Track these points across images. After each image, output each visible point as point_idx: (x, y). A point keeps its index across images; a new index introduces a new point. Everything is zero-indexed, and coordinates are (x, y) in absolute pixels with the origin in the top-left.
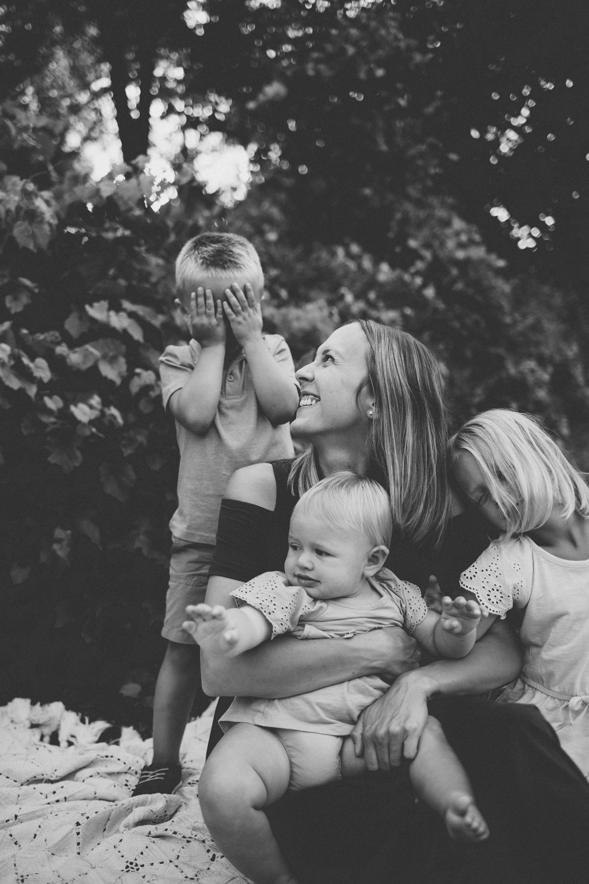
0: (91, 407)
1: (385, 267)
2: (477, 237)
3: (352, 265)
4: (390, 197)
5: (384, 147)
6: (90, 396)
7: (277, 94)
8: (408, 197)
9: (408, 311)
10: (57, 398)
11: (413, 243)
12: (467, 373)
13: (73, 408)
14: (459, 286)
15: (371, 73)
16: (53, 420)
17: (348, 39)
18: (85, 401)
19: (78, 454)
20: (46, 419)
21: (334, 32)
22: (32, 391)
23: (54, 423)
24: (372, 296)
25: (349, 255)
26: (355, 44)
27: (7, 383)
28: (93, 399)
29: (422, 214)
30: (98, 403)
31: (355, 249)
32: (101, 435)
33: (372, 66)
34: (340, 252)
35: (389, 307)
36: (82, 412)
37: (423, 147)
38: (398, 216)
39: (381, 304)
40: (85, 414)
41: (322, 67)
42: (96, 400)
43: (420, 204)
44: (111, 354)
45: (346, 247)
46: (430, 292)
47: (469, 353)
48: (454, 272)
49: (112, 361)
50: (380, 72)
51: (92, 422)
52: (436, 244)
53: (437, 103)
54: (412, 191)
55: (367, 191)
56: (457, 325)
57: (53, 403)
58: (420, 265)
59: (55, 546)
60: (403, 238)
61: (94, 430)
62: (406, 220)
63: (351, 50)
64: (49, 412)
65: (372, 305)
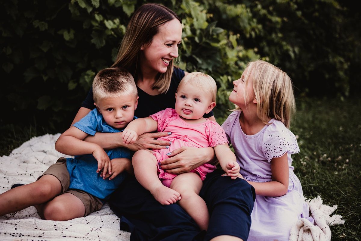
0: (114, 23)
6: (115, 19)
9: (285, 19)
10: (101, 16)
13: (106, 22)
16: (97, 24)
18: (112, 20)
19: (104, 41)
20: (94, 24)
22: (90, 10)
23: (97, 26)
24: (271, 8)
27: (80, 4)
28: (116, 20)
30: (118, 22)
32: (116, 36)
35: (279, 16)
36: (109, 24)
39: (275, 13)
40: (110, 25)
42: (117, 21)
44: (129, 3)
46: (299, 13)
47: (313, 47)
49: (129, 6)
51: (112, 30)
56: (311, 32)
57: (98, 18)
59: (86, 77)
61: (113, 33)
64: (96, 21)
65: (270, 13)
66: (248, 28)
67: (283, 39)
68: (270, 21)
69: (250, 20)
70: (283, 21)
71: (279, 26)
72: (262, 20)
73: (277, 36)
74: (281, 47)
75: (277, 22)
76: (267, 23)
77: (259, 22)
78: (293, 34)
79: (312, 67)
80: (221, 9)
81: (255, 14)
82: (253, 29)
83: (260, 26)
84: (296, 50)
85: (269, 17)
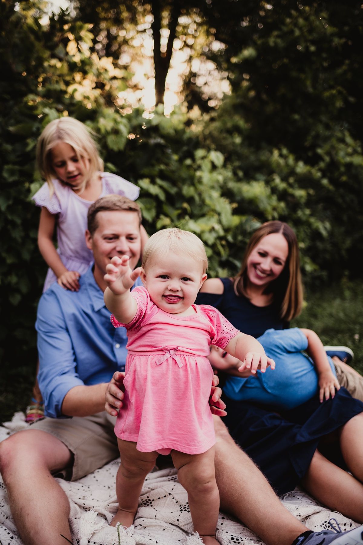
1: (301, 164)
2: (359, 149)
3: (282, 161)
4: (310, 120)
5: (310, 90)
7: (250, 56)
8: (321, 121)
9: (311, 191)
11: (320, 151)
12: (342, 229)
14: (344, 178)
15: (307, 48)
17: (296, 25)
21: (288, 20)
24: (291, 180)
25: (281, 155)
26: (301, 29)
29: (327, 133)
31: (285, 151)
33: (308, 44)
34: (276, 153)
35: (302, 187)
37: (334, 92)
38: (313, 133)
39: (296, 185)
41: (279, 41)
43: (327, 127)
44: (149, 207)
45: (280, 150)
46: (325, 182)
47: (345, 218)
48: (342, 169)
49: (149, 210)
50: (313, 48)
52: (333, 153)
53: (344, 67)
54: (324, 118)
55: (296, 117)
56: (340, 200)
58: (322, 165)
60: (314, 146)
62: (317, 136)
63: (297, 33)
65: (291, 185)
66: (269, 208)
67: (312, 215)
68: (293, 196)
69: (269, 197)
70: (309, 195)
71: (303, 201)
72: (283, 196)
73: (304, 213)
74: (309, 225)
75: (301, 197)
76: (290, 199)
77: (280, 199)
78: (320, 206)
79: (348, 243)
80: (235, 190)
81: (274, 190)
82: (274, 209)
83: (282, 205)
84: (328, 225)
85: (290, 190)
